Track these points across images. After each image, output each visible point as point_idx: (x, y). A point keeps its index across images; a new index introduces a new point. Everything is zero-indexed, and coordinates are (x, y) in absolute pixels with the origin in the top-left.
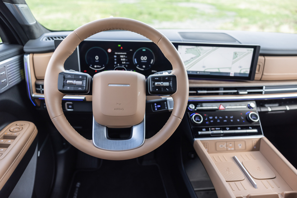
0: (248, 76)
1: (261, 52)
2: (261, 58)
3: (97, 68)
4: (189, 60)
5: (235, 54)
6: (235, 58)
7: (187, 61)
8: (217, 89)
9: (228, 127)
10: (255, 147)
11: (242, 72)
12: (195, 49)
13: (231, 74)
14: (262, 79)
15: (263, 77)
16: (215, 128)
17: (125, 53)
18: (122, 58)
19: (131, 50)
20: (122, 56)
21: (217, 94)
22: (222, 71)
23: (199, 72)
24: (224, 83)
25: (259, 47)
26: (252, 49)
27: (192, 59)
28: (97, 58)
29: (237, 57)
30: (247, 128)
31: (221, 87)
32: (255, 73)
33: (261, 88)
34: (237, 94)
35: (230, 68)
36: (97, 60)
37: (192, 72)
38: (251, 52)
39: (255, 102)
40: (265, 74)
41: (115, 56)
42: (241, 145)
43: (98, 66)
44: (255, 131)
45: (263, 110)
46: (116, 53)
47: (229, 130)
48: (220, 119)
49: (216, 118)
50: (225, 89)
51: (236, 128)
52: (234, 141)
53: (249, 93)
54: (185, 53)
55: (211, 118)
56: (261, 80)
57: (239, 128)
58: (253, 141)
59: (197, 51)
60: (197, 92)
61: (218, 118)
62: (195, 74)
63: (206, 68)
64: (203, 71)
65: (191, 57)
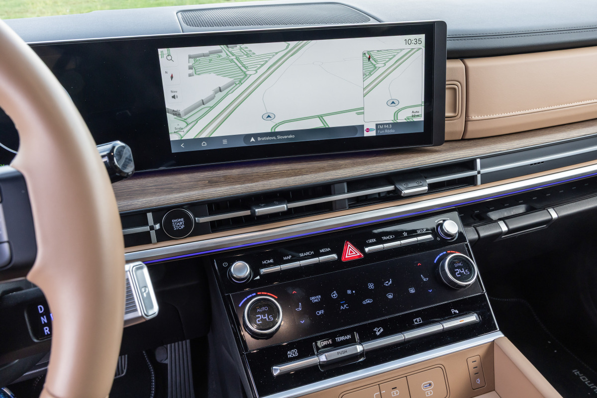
0: (421, 129)
1: (450, 45)
2: (453, 67)
4: (211, 98)
5: (369, 58)
6: (370, 74)
7: (203, 102)
8: (326, 188)
9: (378, 325)
10: (479, 381)
11: (402, 118)
12: (223, 55)
13: (368, 130)
14: (467, 136)
15: (470, 127)
16: (332, 336)
21: (329, 208)
22: (333, 122)
23: (256, 136)
24: (346, 167)
25: (443, 25)
26: (422, 37)
27: (221, 95)
29: (375, 68)
30: (444, 314)
31: (340, 182)
32: (443, 118)
33: (469, 164)
34: (395, 197)
35: (360, 111)
37: (230, 137)
38: (418, 46)
39: (456, 213)
40: (473, 117)
42: (430, 384)
44: (472, 318)
45: (486, 231)
47: (382, 335)
48: (348, 299)
49: (335, 295)
50: (354, 184)
51: (406, 324)
52: (405, 374)
53: (435, 189)
54: (190, 75)
55: (315, 299)
56: (464, 140)
57: (418, 320)
58: (470, 360)
59: (232, 61)
60: (253, 213)
61: (342, 295)
62: (243, 144)
63: (277, 120)
64: (268, 130)
65: (216, 87)
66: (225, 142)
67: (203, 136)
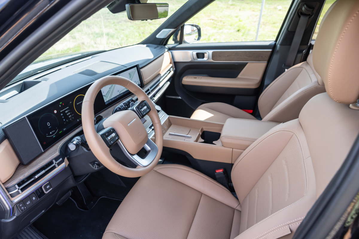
3: (53, 134)
4: (109, 91)
5: (130, 74)
7: (108, 92)
15: (145, 82)
17: (68, 107)
18: (67, 113)
19: (71, 102)
20: (66, 112)
23: (117, 96)
25: (138, 65)
26: (136, 68)
27: (110, 89)
28: (48, 124)
29: (131, 76)
36: (49, 126)
37: (114, 98)
38: (136, 70)
40: (145, 80)
41: (62, 114)
43: (53, 131)
46: (61, 111)
62: (116, 98)
63: (120, 91)
64: (119, 94)
65: (109, 88)
66: (110, 101)
67: (110, 99)
